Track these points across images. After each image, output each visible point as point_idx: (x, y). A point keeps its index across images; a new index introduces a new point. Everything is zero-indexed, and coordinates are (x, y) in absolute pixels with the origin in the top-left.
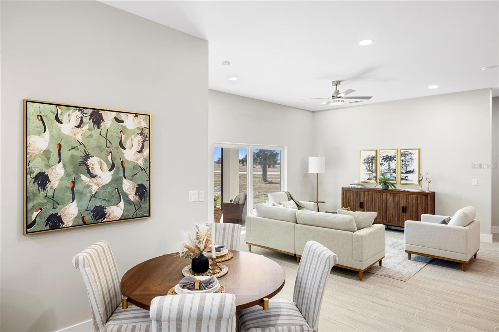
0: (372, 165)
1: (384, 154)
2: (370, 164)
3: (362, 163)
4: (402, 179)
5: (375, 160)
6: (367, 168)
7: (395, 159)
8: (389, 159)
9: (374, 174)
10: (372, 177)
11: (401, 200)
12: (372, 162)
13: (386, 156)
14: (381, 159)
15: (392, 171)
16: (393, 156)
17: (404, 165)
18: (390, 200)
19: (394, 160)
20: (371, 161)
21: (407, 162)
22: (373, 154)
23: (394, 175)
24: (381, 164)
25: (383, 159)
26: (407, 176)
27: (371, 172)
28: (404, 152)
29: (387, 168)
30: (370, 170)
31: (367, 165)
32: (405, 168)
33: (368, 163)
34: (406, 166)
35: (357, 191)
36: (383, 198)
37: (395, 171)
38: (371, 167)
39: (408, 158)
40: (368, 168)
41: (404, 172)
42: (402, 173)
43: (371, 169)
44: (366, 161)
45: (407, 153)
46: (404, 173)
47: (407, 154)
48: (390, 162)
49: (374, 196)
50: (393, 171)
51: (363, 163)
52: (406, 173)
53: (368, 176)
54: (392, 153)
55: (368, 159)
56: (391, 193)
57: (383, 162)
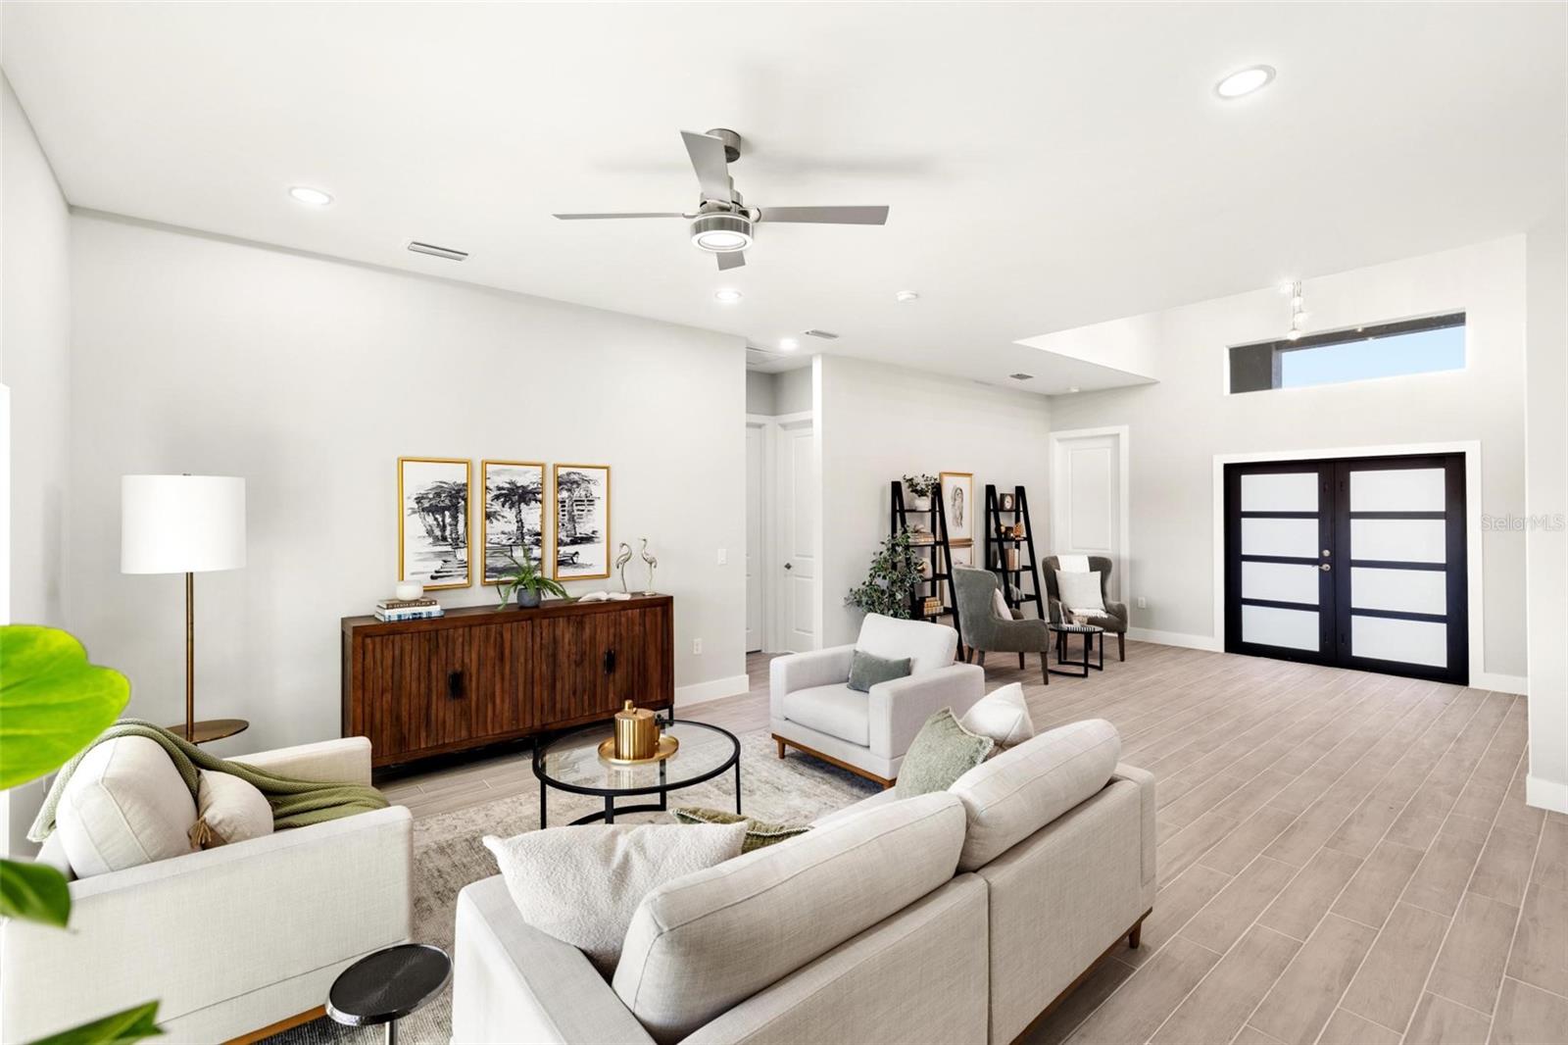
0: (455, 518)
1: (500, 479)
2: (447, 513)
3: (407, 512)
4: (561, 563)
5: (465, 500)
6: (430, 533)
7: (539, 496)
8: (517, 496)
9: (462, 554)
10: (452, 566)
11: (599, 631)
12: (454, 509)
13: (508, 486)
14: (489, 497)
15: (528, 539)
16: (532, 487)
17: (566, 518)
18: (566, 640)
19: (536, 501)
20: (446, 503)
21: (575, 508)
22: (455, 475)
23: (536, 552)
24: (488, 516)
25: (497, 497)
26: (577, 553)
27: (449, 548)
28: (569, 474)
29: (514, 527)
30: (444, 539)
31: (430, 519)
32: (569, 526)
33: (433, 510)
34: (572, 519)
35: (437, 631)
36: (541, 639)
37: (538, 538)
38: (448, 528)
39: (579, 493)
40: (438, 532)
41: (568, 540)
42: (560, 543)
43: (448, 533)
44: (426, 504)
45: (576, 477)
46: (566, 544)
47: (576, 482)
48: (523, 505)
49: (507, 636)
50: (532, 539)
51: (414, 512)
52: (575, 541)
53: (438, 564)
54: (527, 478)
55: (438, 495)
56: (569, 617)
57: (497, 506)
